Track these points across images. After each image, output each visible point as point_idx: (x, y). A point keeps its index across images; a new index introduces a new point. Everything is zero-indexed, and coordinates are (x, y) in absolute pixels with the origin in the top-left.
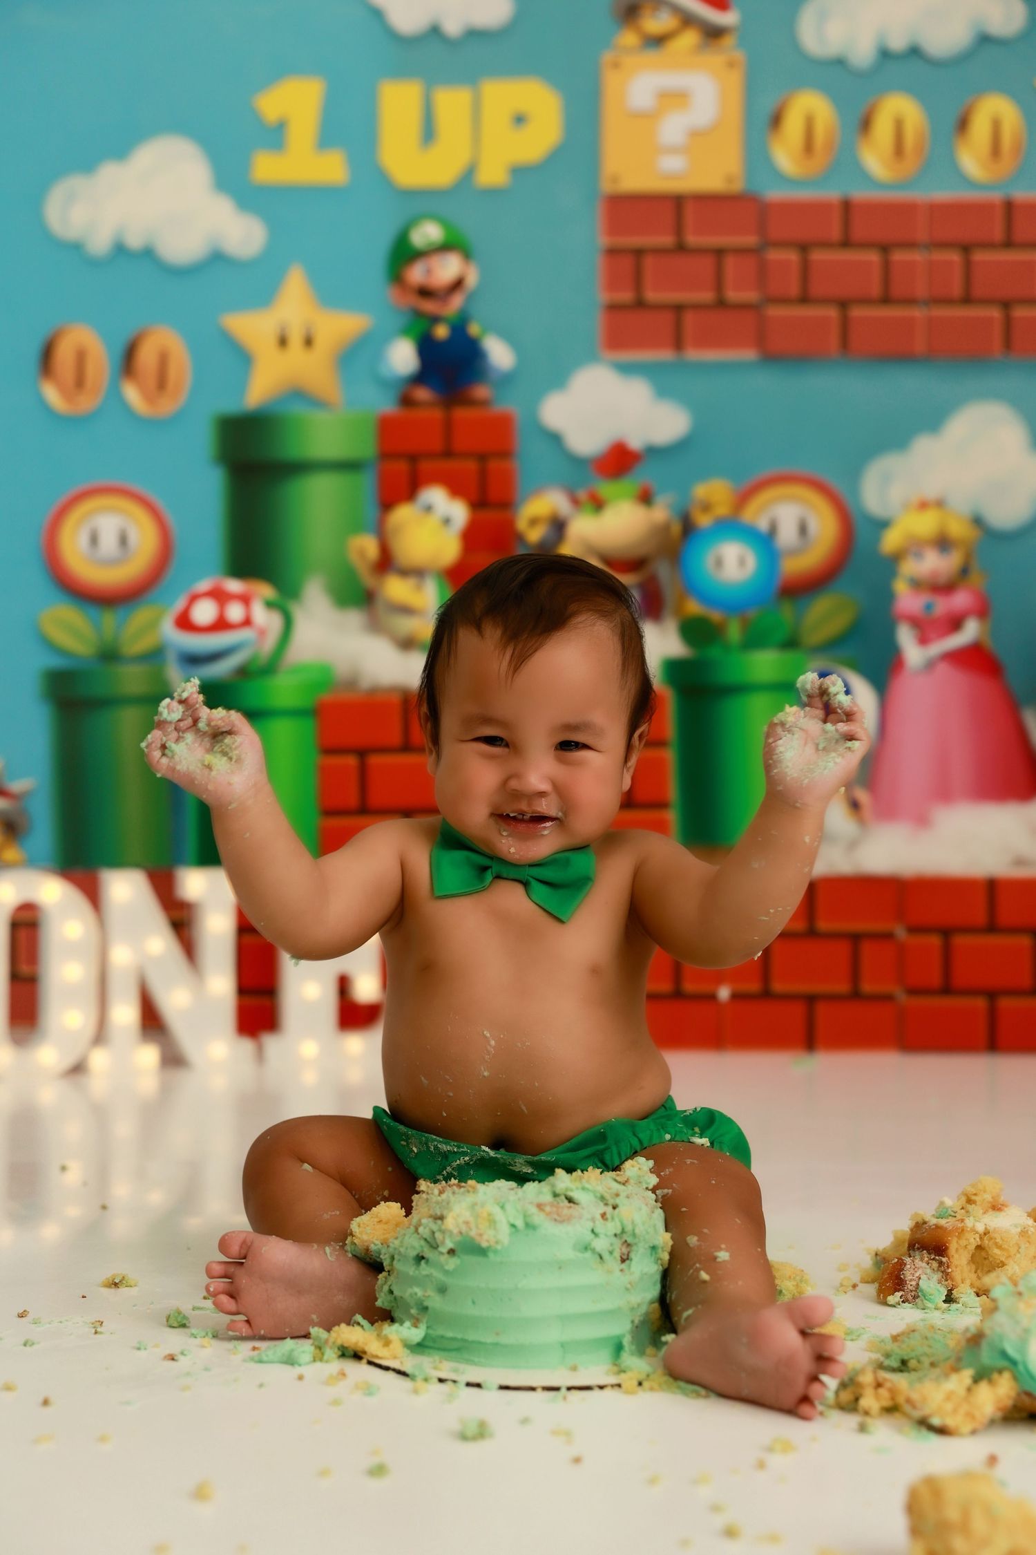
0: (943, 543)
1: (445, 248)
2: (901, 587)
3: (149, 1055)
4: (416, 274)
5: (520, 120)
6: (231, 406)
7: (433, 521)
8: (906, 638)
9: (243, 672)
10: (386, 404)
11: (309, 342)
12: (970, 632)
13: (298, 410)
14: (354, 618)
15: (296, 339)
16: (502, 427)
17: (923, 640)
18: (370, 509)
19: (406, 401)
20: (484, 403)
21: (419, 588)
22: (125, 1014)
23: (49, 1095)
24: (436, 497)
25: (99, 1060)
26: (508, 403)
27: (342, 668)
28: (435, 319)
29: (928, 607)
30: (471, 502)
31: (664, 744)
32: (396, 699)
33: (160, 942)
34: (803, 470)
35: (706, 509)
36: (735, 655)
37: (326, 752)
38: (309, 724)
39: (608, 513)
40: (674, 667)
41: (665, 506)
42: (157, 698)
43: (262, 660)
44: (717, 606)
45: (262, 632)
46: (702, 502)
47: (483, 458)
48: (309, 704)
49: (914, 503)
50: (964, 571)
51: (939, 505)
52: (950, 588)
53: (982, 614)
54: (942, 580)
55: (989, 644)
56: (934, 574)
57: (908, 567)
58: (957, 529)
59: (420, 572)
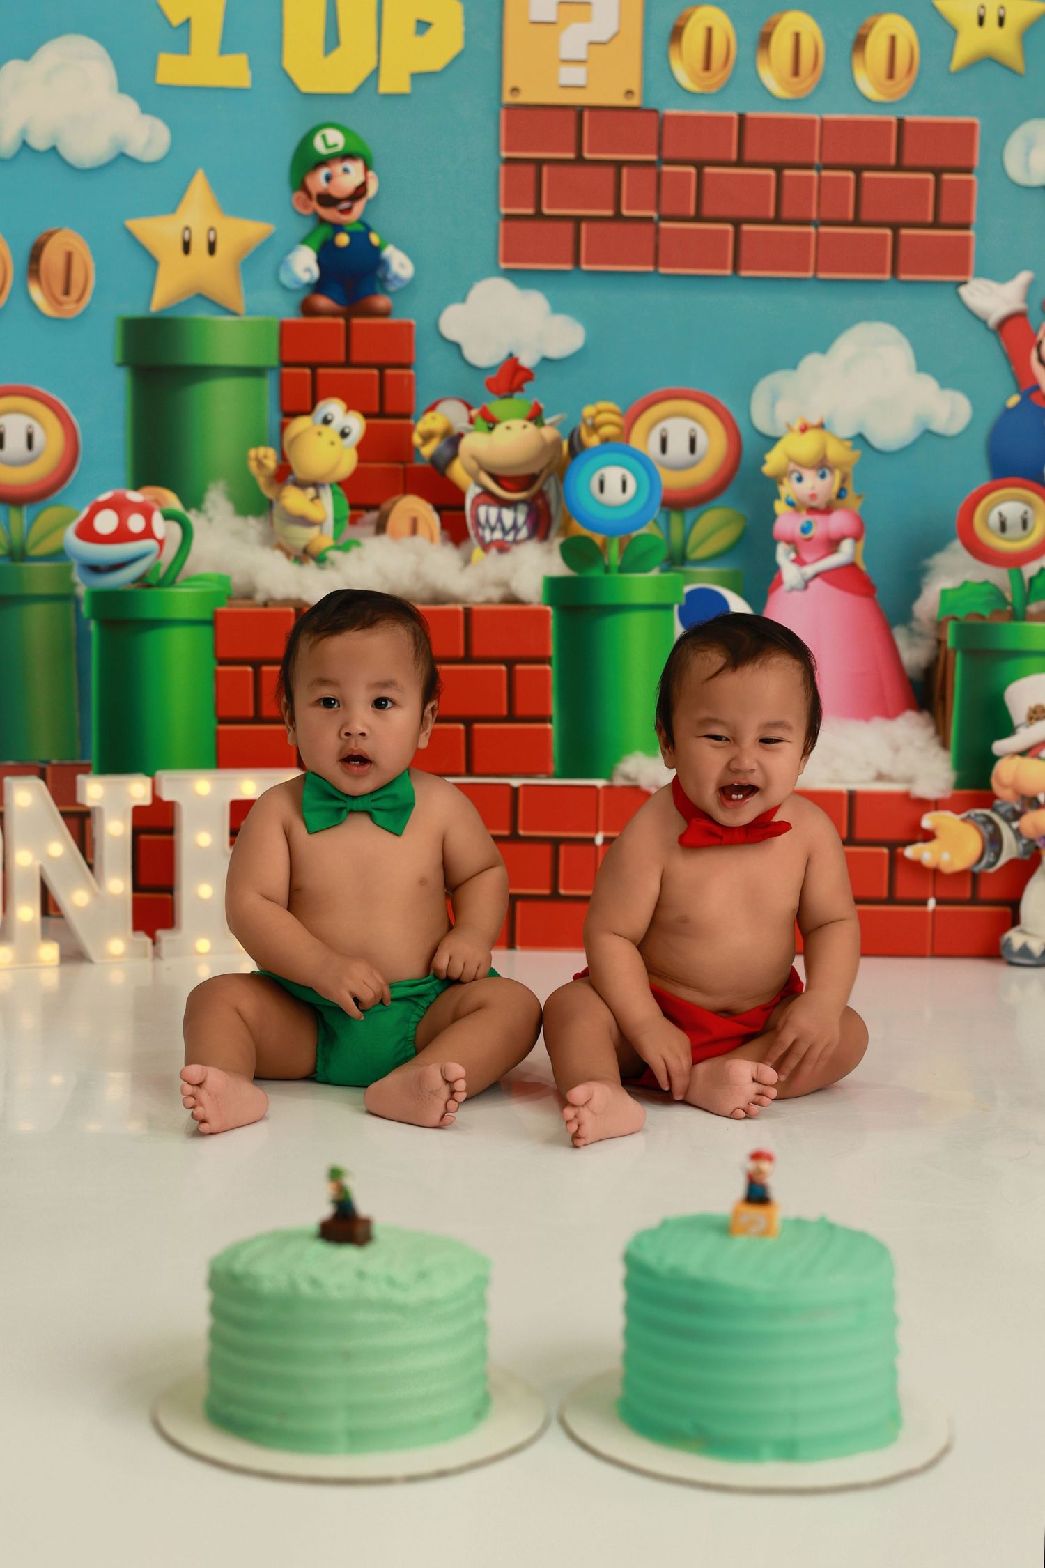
0: (822, 466)
1: (347, 156)
2: (780, 507)
3: (50, 952)
4: (318, 182)
5: (423, 26)
6: (136, 311)
7: (332, 432)
8: (783, 556)
9: (143, 582)
10: (288, 312)
11: (212, 248)
12: (847, 551)
13: (202, 314)
14: (253, 526)
15: (199, 245)
16: (404, 332)
17: (799, 561)
18: (272, 416)
19: (307, 309)
20: (386, 313)
21: (317, 497)
22: (27, 913)
24: (334, 407)
26: (405, 312)
27: (238, 580)
28: (338, 228)
29: (804, 530)
30: (367, 415)
31: (545, 660)
32: (292, 610)
33: (60, 846)
34: (694, 387)
35: (595, 428)
36: (615, 575)
37: (222, 662)
38: (207, 633)
39: (500, 429)
40: (555, 586)
41: (552, 425)
42: (67, 598)
43: (162, 570)
44: (596, 529)
45: (161, 543)
46: (589, 422)
47: (381, 367)
48: (208, 616)
49: (797, 426)
50: (841, 494)
51: (821, 426)
52: (827, 510)
53: (857, 538)
54: (819, 503)
55: (862, 565)
56: (813, 496)
57: (789, 489)
58: (836, 452)
59: (316, 485)
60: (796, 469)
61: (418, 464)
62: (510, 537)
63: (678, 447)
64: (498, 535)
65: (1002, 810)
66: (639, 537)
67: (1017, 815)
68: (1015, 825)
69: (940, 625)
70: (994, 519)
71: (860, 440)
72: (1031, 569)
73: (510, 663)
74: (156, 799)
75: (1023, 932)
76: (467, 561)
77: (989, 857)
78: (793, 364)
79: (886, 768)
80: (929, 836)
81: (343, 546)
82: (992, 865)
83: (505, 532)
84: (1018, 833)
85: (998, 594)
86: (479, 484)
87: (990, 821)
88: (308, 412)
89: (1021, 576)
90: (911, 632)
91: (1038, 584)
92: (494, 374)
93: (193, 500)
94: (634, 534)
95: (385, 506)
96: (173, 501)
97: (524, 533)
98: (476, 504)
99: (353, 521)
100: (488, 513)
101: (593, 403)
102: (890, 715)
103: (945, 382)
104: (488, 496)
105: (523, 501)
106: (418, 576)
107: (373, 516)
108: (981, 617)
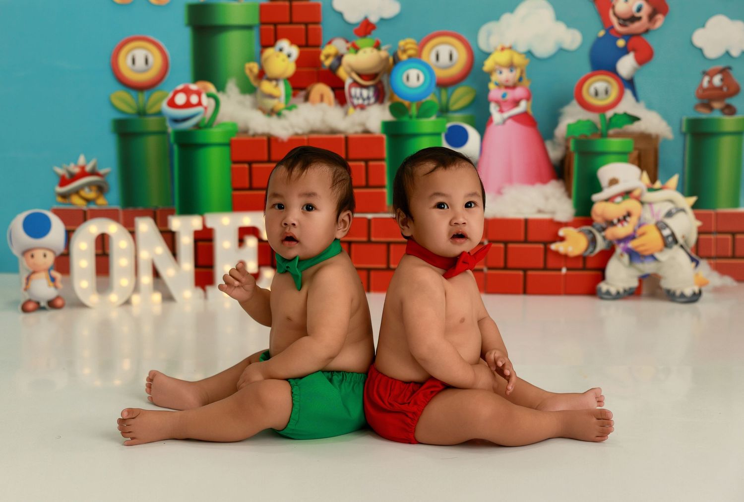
0: (511, 66)
2: (492, 86)
3: (157, 297)
6: (194, 1)
7: (283, 55)
8: (493, 109)
9: (198, 126)
12: (523, 106)
13: (224, 1)
14: (248, 99)
16: (316, 8)
17: (501, 111)
18: (256, 47)
21: (277, 86)
22: (146, 279)
23: (115, 314)
24: (284, 44)
25: (136, 299)
27: (241, 125)
29: (504, 96)
30: (300, 46)
31: (382, 159)
32: (265, 138)
33: (161, 249)
34: (451, 30)
35: (404, 51)
36: (414, 120)
37: (235, 162)
38: (226, 150)
39: (361, 53)
40: (387, 126)
41: (386, 50)
42: (163, 133)
43: (206, 121)
44: (406, 99)
45: (206, 108)
46: (402, 48)
47: (306, 24)
48: (227, 141)
49: (499, 47)
50: (520, 79)
51: (510, 48)
52: (514, 87)
53: (528, 99)
54: (510, 84)
55: (531, 112)
56: (507, 81)
57: (496, 77)
58: (518, 59)
59: (277, 79)
60: (499, 68)
61: (323, 68)
62: (366, 102)
63: (444, 58)
64: (360, 102)
65: (598, 226)
66: (427, 102)
67: (603, 229)
68: (603, 234)
69: (567, 140)
70: (592, 90)
71: (529, 54)
72: (609, 114)
73: (366, 161)
74: (204, 227)
75: (607, 284)
76: (346, 114)
77: (591, 249)
78: (497, 18)
79: (542, 207)
80: (562, 239)
81: (289, 107)
82: (591, 252)
83: (364, 100)
84: (604, 238)
85: (594, 126)
86: (351, 77)
87: (590, 232)
88: (272, 45)
89: (605, 117)
90: (554, 144)
91: (614, 120)
92: (357, 27)
93: (221, 88)
94: (424, 100)
95: (309, 88)
96: (212, 88)
97: (372, 100)
98: (350, 87)
99: (294, 95)
100: (356, 91)
101: (403, 38)
102: (544, 181)
103: (570, 25)
104: (356, 84)
105: (372, 86)
106: (323, 121)
107: (303, 93)
108: (585, 136)
